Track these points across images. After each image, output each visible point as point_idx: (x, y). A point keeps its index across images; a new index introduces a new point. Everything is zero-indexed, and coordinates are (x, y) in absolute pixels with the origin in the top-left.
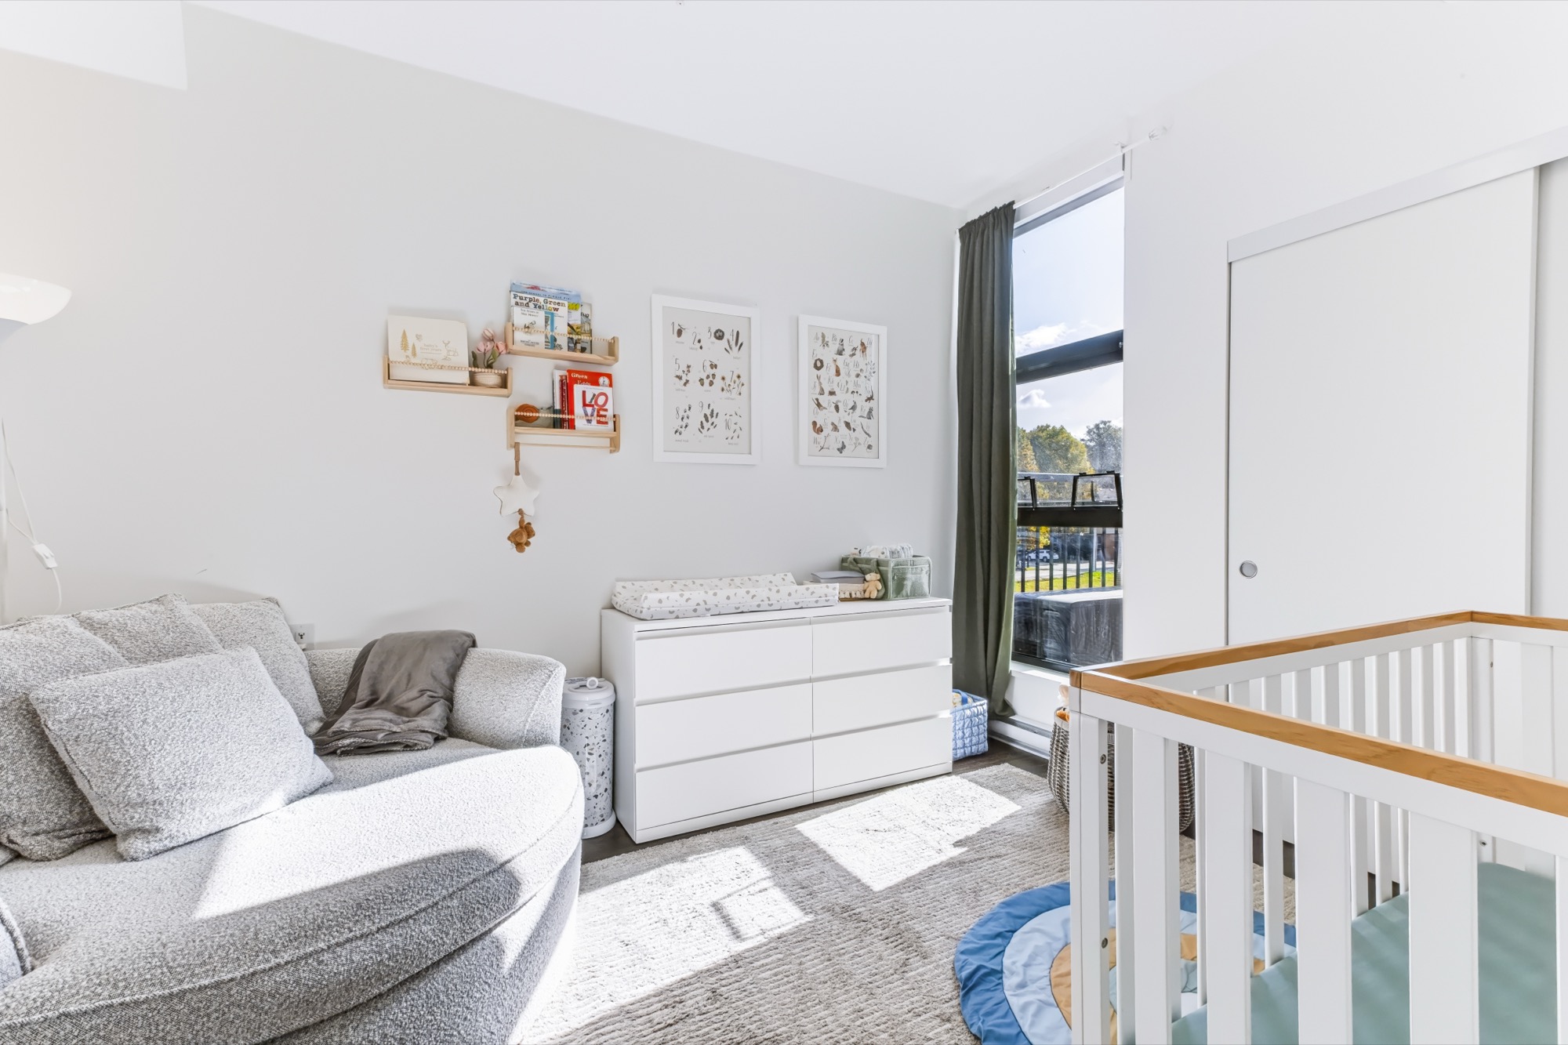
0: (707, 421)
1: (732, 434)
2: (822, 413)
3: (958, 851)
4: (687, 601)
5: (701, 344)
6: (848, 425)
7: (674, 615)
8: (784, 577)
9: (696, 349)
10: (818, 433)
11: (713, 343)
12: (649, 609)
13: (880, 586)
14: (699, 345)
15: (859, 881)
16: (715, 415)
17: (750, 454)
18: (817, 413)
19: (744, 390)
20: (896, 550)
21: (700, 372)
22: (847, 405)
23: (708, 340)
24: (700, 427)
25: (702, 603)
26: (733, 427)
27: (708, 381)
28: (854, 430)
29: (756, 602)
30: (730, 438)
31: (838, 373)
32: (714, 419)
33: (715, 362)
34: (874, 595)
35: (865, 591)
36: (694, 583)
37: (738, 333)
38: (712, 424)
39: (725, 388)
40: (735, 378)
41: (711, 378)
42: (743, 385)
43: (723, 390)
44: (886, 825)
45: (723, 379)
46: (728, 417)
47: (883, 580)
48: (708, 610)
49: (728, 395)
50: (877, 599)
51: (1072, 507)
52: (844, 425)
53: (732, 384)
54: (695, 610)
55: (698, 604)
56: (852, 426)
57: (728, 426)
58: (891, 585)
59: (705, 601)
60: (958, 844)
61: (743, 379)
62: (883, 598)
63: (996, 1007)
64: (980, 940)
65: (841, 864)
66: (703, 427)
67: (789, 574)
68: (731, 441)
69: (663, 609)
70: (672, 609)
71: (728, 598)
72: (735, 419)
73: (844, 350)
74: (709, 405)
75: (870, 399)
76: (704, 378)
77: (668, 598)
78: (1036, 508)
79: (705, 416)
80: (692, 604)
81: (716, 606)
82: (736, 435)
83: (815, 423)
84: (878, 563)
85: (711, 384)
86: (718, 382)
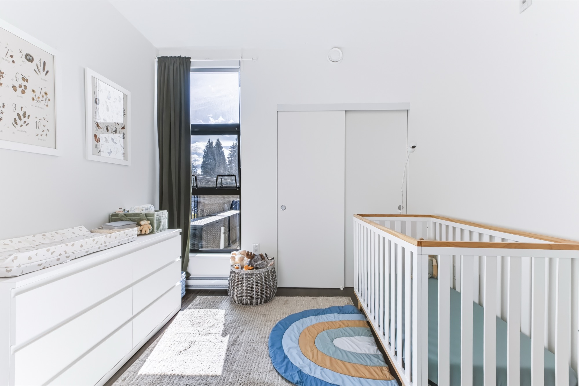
0: (20, 119)
1: (42, 133)
2: (99, 130)
3: (226, 339)
4: (52, 254)
5: (13, 59)
6: (113, 140)
7: (42, 267)
8: (80, 229)
9: (9, 62)
10: (97, 142)
11: (24, 62)
12: (19, 266)
13: (151, 227)
14: (11, 59)
15: (208, 376)
16: (27, 116)
17: (56, 148)
18: (97, 130)
19: (49, 103)
20: (148, 208)
21: (12, 80)
22: (112, 129)
23: (20, 60)
24: (14, 123)
25: (63, 253)
26: (42, 128)
27: (21, 89)
28: (116, 144)
29: (98, 245)
30: (39, 135)
31: (108, 110)
32: (26, 119)
33: (27, 77)
34: (148, 232)
35: (141, 231)
36: (12, 242)
37: (44, 63)
38: (25, 122)
39: (35, 98)
40: (43, 93)
41: (23, 88)
42: (49, 100)
43: (33, 99)
44: (187, 345)
45: (33, 91)
46: (37, 120)
47: (152, 224)
48: (67, 257)
49: (38, 104)
50: (150, 233)
51: (216, 188)
52: (110, 139)
53: (41, 97)
54: (58, 260)
55: (60, 255)
56: (115, 141)
57: (38, 126)
58: (155, 225)
59: (65, 252)
60: (224, 334)
61: (50, 96)
62: (152, 232)
63: (316, 382)
64: (282, 364)
65: (190, 374)
66: (16, 123)
67: (82, 226)
68: (41, 138)
69: (32, 264)
70: (40, 263)
71: (82, 246)
72: (43, 122)
73: (111, 97)
74: (22, 108)
75: (123, 128)
76: (17, 85)
77: (36, 254)
78: (198, 188)
79: (18, 115)
80: (56, 255)
81: (73, 253)
82: (44, 134)
83: (95, 136)
84: (146, 215)
85: (23, 92)
86: (28, 91)
